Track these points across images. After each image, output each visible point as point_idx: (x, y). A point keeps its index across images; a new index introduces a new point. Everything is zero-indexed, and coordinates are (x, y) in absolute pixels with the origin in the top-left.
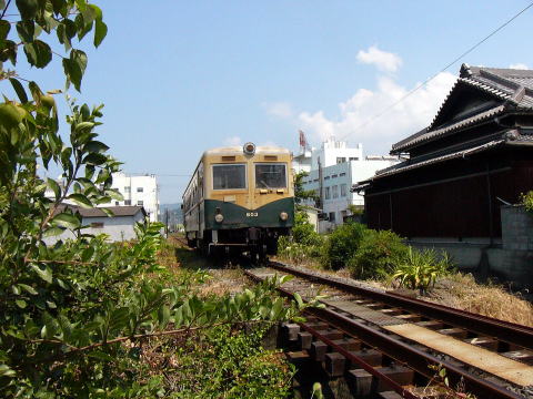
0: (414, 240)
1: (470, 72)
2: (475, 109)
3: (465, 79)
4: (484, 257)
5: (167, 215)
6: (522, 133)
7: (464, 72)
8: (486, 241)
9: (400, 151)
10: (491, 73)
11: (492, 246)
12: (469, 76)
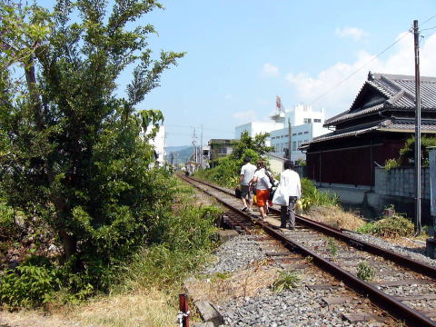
0: (332, 185)
1: (373, 77)
2: (375, 102)
3: (370, 82)
4: (366, 198)
5: (172, 157)
6: (394, 121)
7: (370, 77)
8: (368, 188)
9: (330, 125)
10: (387, 78)
11: (372, 191)
12: (373, 80)
